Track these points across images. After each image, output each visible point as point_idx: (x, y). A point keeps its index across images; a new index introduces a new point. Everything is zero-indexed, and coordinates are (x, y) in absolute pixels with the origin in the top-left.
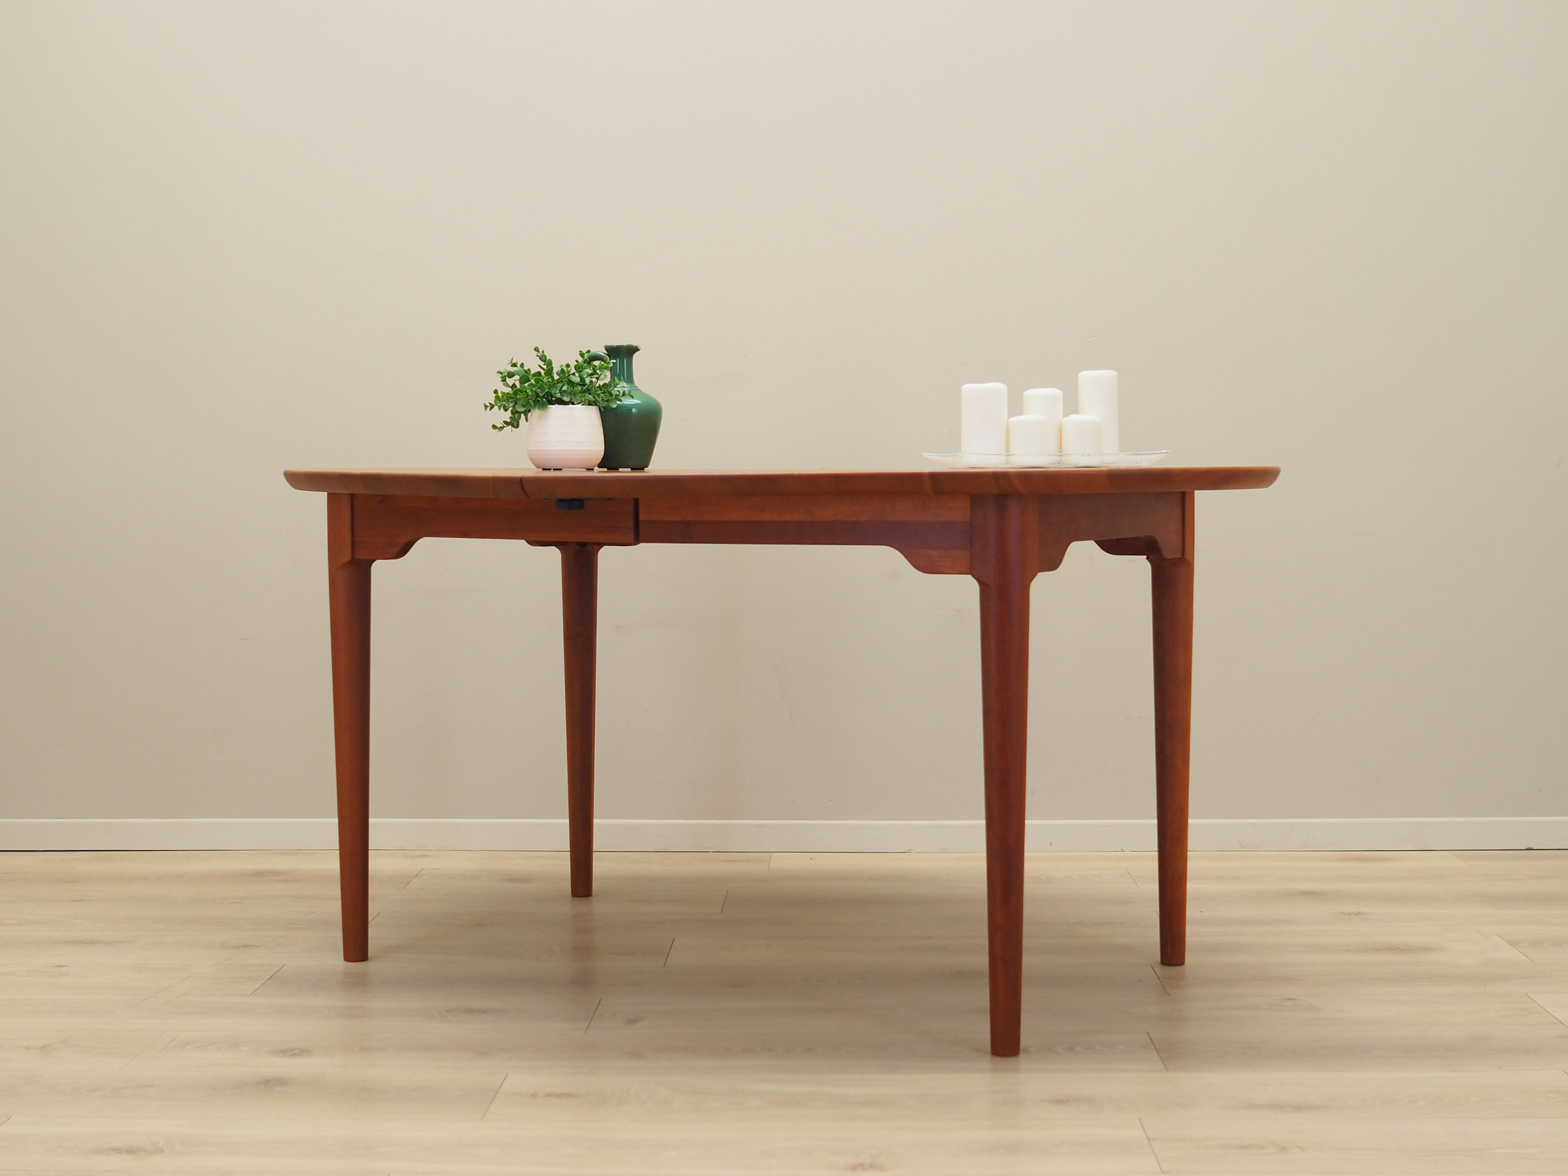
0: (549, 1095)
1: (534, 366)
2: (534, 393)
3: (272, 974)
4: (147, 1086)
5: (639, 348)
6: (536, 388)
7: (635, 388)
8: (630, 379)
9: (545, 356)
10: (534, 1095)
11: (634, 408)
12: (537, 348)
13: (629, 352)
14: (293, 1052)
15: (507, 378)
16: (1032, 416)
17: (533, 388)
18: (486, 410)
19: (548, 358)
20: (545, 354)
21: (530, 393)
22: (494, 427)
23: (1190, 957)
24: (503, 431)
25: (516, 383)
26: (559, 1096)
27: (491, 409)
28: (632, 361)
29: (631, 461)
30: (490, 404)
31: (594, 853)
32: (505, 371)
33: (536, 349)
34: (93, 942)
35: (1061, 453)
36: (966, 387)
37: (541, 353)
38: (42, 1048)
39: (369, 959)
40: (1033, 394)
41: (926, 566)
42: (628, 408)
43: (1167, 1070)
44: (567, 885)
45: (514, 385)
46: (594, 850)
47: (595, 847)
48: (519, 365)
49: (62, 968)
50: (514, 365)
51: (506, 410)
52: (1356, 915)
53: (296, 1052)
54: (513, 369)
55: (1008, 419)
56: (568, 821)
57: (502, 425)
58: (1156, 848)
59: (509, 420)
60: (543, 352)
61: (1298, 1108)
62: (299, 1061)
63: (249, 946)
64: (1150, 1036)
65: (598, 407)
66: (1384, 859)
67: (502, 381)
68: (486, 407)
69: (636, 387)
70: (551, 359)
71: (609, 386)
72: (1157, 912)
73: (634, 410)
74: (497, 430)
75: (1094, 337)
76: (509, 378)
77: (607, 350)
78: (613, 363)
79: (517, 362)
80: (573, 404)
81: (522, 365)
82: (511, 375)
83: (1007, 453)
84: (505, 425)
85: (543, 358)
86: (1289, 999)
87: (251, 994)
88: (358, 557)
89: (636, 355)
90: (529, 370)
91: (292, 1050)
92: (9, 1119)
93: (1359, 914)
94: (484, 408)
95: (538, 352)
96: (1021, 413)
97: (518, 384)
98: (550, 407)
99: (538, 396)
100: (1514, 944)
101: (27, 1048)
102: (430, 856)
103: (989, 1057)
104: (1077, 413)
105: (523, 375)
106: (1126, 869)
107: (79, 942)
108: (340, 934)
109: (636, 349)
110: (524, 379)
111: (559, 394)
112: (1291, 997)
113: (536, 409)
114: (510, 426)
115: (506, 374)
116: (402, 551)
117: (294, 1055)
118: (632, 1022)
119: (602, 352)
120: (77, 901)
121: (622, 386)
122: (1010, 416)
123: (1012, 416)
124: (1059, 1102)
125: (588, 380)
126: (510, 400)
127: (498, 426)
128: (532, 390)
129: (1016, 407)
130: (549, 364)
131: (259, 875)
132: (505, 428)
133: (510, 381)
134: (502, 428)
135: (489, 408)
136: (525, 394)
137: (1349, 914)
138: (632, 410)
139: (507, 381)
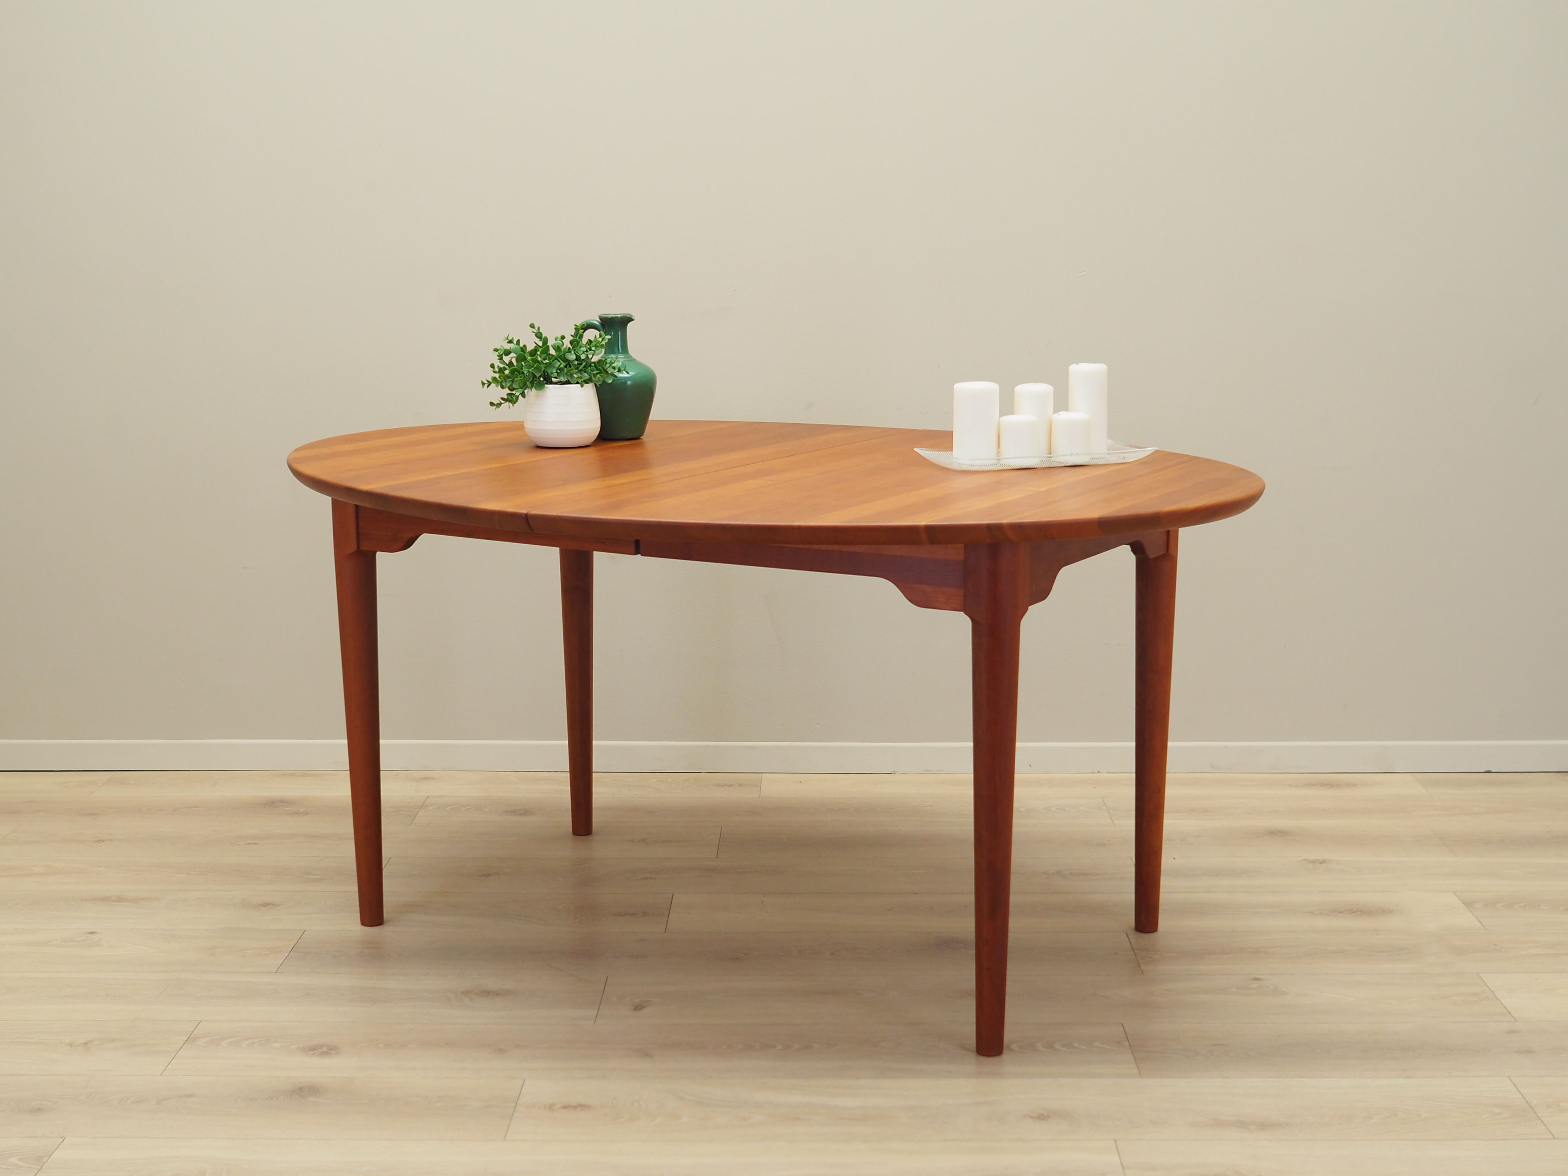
0: (566, 1107)
1: (530, 343)
2: (531, 373)
3: (294, 943)
4: (189, 1096)
5: (633, 318)
6: (533, 368)
7: (630, 359)
8: (625, 350)
9: (541, 333)
10: (551, 1107)
11: (629, 381)
12: (533, 324)
13: (623, 322)
14: (321, 1050)
15: (504, 356)
16: (1023, 416)
17: (530, 369)
18: (483, 387)
19: (543, 336)
20: (541, 331)
21: (527, 374)
22: (492, 404)
23: (1164, 921)
24: (501, 407)
25: (512, 360)
26: (575, 1107)
27: (488, 386)
28: (626, 332)
29: (626, 433)
30: (487, 381)
31: (594, 774)
32: (502, 348)
33: (532, 326)
34: (120, 900)
35: (1050, 454)
36: (959, 387)
37: (537, 329)
38: (86, 1044)
39: (384, 922)
40: (1025, 390)
41: (920, 600)
42: (624, 381)
43: (1141, 1076)
44: (567, 819)
45: (511, 363)
46: (594, 771)
47: (595, 766)
48: (515, 342)
49: (93, 936)
50: (510, 342)
51: (502, 387)
52: (1321, 863)
53: (325, 1049)
54: (508, 346)
55: (1000, 417)
56: (567, 742)
57: (499, 402)
58: (1134, 770)
59: (506, 397)
60: (539, 328)
61: (1263, 1126)
62: (328, 1061)
63: (269, 904)
64: (1125, 1029)
65: (593, 384)
66: (1350, 785)
67: (499, 359)
68: (483, 384)
69: (631, 357)
70: (548, 337)
71: (604, 363)
72: (1131, 858)
73: (629, 383)
74: (495, 407)
75: (1083, 272)
76: (506, 355)
77: (600, 319)
78: (608, 339)
79: (513, 338)
80: (570, 383)
81: (518, 341)
82: (507, 353)
83: (998, 456)
84: (503, 402)
85: (539, 335)
86: (1255, 979)
87: (276, 972)
88: (364, 548)
89: (630, 325)
90: (525, 346)
91: (322, 1046)
92: (63, 1141)
93: (1323, 862)
94: (481, 385)
95: (534, 328)
96: (1012, 412)
97: (514, 361)
98: (547, 387)
99: (534, 376)
100: (1469, 904)
101: (71, 1045)
102: (433, 779)
103: (973, 1055)
104: (1067, 410)
105: (520, 354)
106: (1102, 798)
107: (106, 899)
108: (355, 888)
109: (630, 320)
110: (521, 358)
111: (556, 374)
112: (1257, 976)
113: (533, 389)
114: (508, 403)
115: (502, 352)
116: (408, 544)
117: (323, 1053)
118: (638, 1008)
119: (596, 321)
120: (99, 841)
121: (619, 360)
122: (1001, 416)
123: (1003, 416)
124: (1042, 1117)
125: (583, 357)
126: (507, 380)
127: (496, 403)
128: (529, 371)
129: (1007, 406)
130: (545, 341)
131: (271, 804)
132: (502, 405)
133: (506, 359)
134: (499, 405)
135: (486, 385)
136: (522, 376)
137: (1314, 862)
138: (627, 383)
139: (504, 359)
